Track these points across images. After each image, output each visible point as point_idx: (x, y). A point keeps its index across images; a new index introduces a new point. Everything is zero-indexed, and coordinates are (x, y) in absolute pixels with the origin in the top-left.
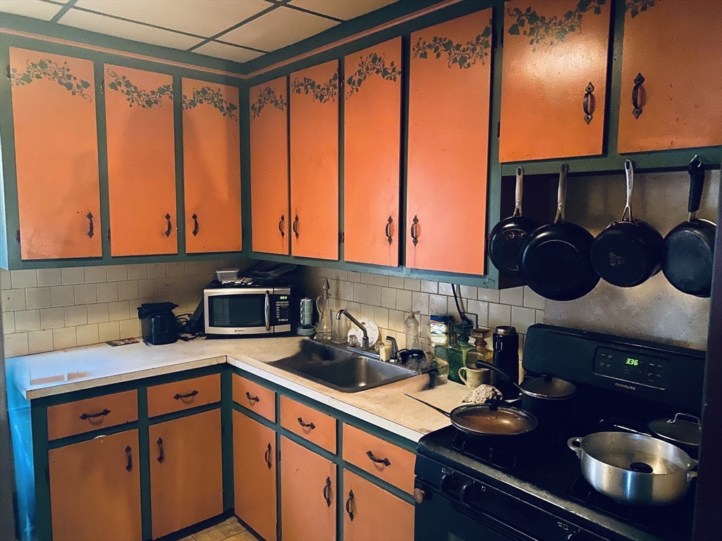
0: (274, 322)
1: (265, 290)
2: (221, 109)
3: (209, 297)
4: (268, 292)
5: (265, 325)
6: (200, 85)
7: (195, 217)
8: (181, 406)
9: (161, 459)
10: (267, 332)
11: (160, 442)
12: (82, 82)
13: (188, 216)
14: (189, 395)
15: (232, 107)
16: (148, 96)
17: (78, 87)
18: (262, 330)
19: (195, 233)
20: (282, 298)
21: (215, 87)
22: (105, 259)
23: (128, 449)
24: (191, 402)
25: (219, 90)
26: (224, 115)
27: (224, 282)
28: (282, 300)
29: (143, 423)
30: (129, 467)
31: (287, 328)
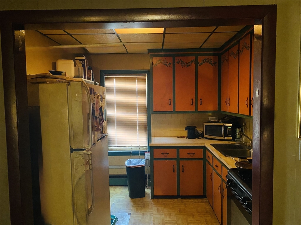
0: (226, 135)
1: (223, 124)
2: (211, 64)
3: (205, 125)
4: (224, 125)
5: (222, 136)
6: (204, 58)
7: (201, 99)
8: (189, 156)
9: (183, 171)
10: (224, 139)
11: (183, 166)
12: (169, 63)
13: (199, 99)
14: (193, 154)
15: (215, 63)
16: (187, 64)
17: (168, 65)
18: (222, 138)
19: (201, 104)
20: (229, 127)
21: (209, 57)
22: (173, 112)
23: (174, 166)
24: (193, 156)
25: (211, 58)
26: (212, 66)
27: (211, 121)
28: (229, 128)
29: (178, 159)
30: (174, 171)
31: (231, 138)
